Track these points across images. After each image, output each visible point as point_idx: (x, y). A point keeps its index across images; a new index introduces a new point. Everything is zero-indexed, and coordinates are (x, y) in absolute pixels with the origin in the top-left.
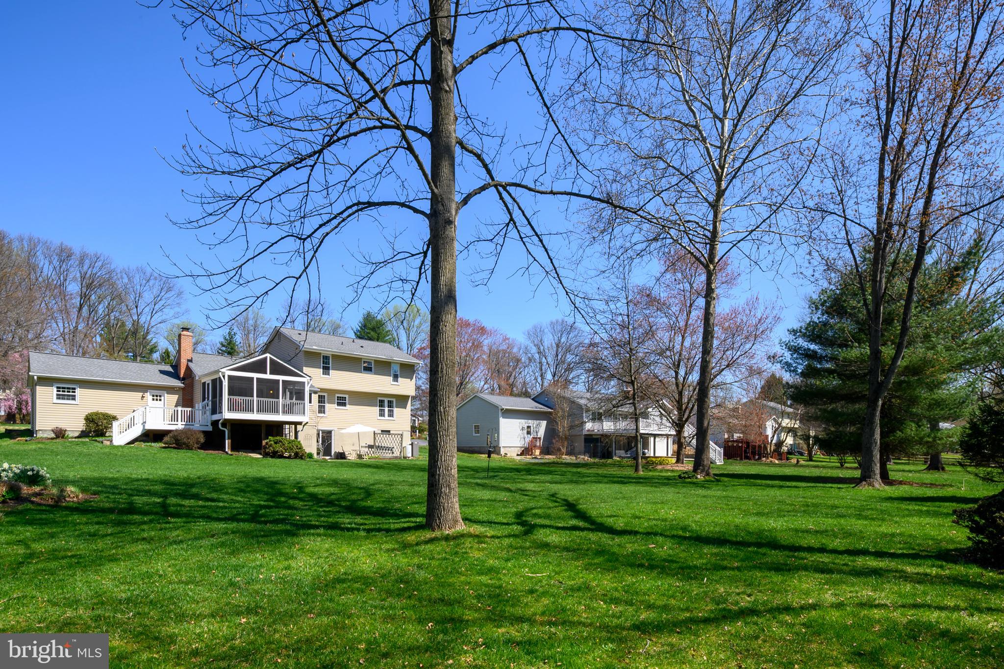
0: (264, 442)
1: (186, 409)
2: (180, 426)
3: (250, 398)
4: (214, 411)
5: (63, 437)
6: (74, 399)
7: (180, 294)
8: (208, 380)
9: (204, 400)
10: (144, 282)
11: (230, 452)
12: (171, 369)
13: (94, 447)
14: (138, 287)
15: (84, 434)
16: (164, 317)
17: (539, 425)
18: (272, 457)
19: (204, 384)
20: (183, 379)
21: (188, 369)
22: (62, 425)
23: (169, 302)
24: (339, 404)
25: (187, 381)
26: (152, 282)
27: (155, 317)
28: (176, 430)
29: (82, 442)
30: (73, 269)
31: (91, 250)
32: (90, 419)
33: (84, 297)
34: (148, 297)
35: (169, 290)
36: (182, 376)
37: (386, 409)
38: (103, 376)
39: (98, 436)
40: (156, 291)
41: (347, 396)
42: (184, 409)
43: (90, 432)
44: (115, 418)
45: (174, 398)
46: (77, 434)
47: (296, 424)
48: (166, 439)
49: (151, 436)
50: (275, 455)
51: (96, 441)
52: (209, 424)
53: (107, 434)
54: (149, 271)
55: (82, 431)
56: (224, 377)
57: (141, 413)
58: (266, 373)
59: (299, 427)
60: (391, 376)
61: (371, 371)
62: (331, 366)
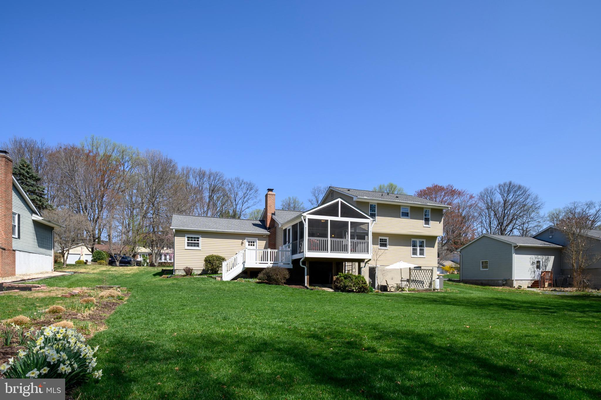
0: (335, 278)
1: (274, 250)
2: (269, 264)
3: (325, 239)
4: (294, 252)
5: (190, 275)
6: (198, 246)
7: (256, 191)
8: (289, 226)
9: (285, 243)
10: (239, 186)
11: (308, 286)
12: (260, 223)
13: (210, 283)
14: (236, 189)
15: (204, 272)
16: (249, 205)
17: (547, 260)
18: (342, 291)
19: (285, 230)
20: (269, 228)
21: (273, 220)
22: (190, 266)
23: (251, 196)
24: (382, 245)
25: (272, 230)
26: (243, 185)
27: (245, 205)
28: (268, 268)
29: (202, 279)
30: (206, 182)
31: (214, 171)
32: (208, 261)
33: (210, 197)
34: (241, 194)
35: (251, 189)
36: (268, 226)
37: (418, 248)
38: (217, 228)
39: (213, 273)
40: (244, 191)
41: (387, 238)
42: (272, 250)
43: (208, 270)
44: (224, 259)
45: (263, 243)
46: (200, 272)
47: (360, 261)
48: (260, 275)
49: (249, 272)
50: (344, 289)
51: (211, 277)
52: (290, 263)
53: (219, 272)
54: (241, 179)
55: (203, 270)
56: (305, 220)
57: (242, 255)
58: (337, 216)
59: (362, 264)
60: (423, 220)
61: (408, 216)
62: (376, 213)
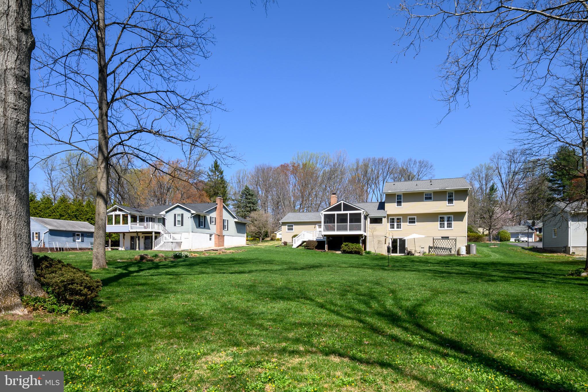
0: (342, 246)
5: (286, 245)
6: (293, 230)
11: (327, 251)
24: (410, 222)
37: (446, 223)
41: (415, 217)
49: (305, 244)
56: (322, 215)
57: (302, 234)
58: (341, 211)
60: (446, 201)
61: (431, 199)
62: (402, 200)
